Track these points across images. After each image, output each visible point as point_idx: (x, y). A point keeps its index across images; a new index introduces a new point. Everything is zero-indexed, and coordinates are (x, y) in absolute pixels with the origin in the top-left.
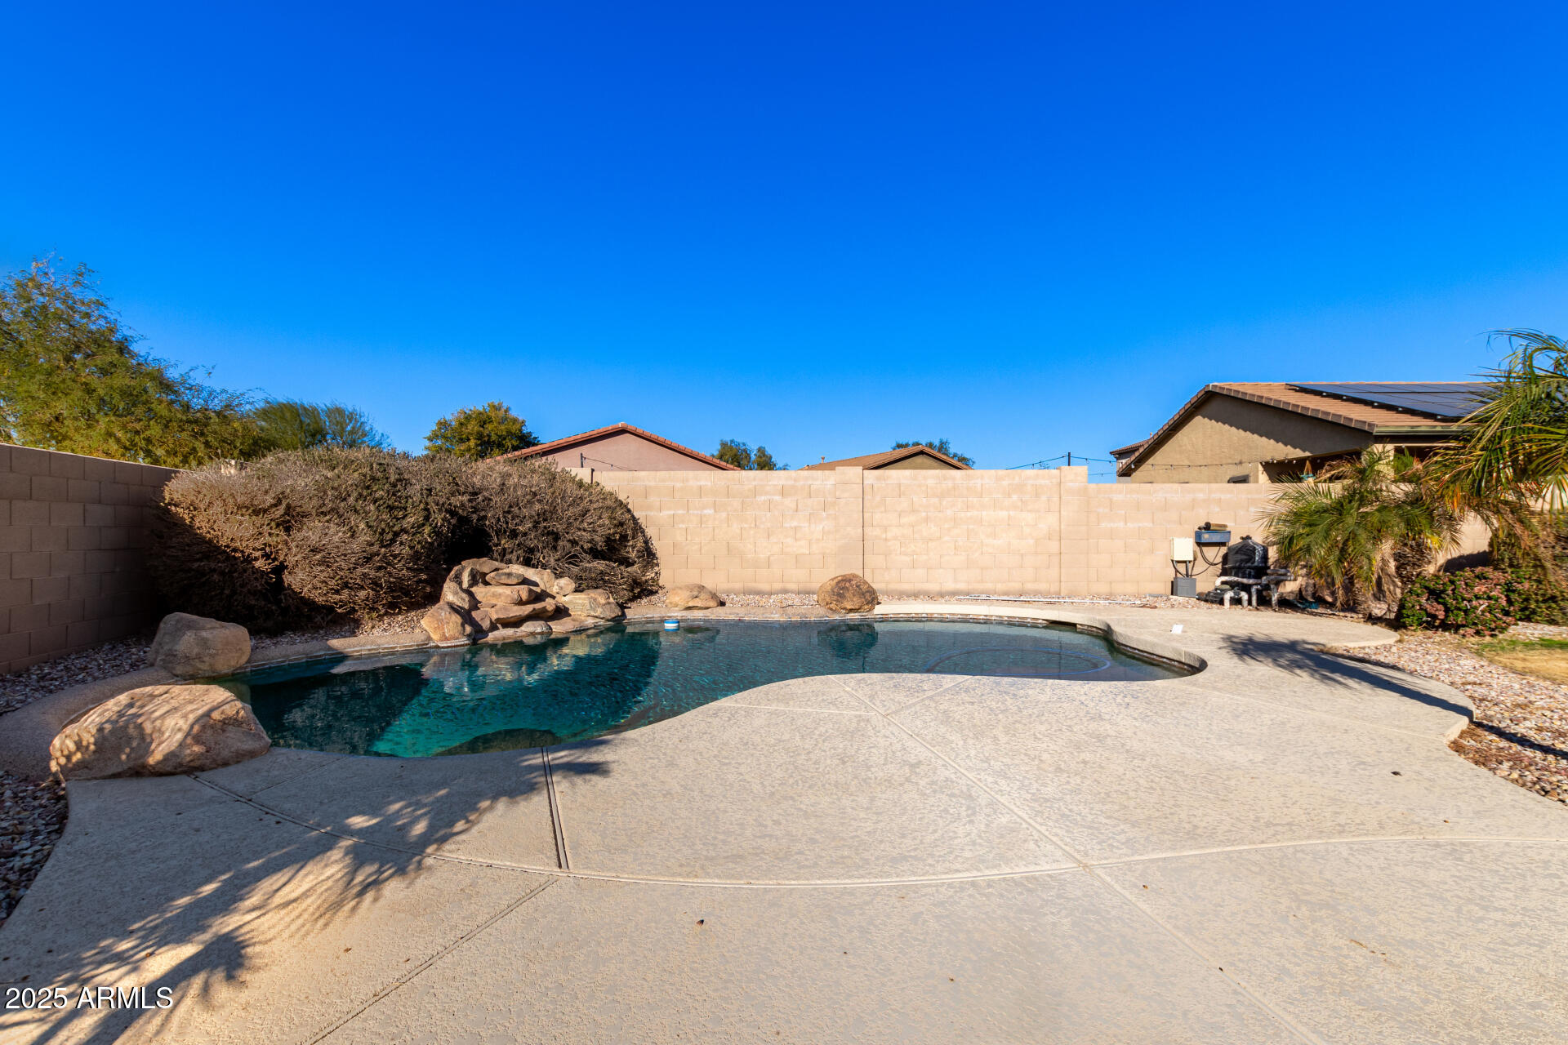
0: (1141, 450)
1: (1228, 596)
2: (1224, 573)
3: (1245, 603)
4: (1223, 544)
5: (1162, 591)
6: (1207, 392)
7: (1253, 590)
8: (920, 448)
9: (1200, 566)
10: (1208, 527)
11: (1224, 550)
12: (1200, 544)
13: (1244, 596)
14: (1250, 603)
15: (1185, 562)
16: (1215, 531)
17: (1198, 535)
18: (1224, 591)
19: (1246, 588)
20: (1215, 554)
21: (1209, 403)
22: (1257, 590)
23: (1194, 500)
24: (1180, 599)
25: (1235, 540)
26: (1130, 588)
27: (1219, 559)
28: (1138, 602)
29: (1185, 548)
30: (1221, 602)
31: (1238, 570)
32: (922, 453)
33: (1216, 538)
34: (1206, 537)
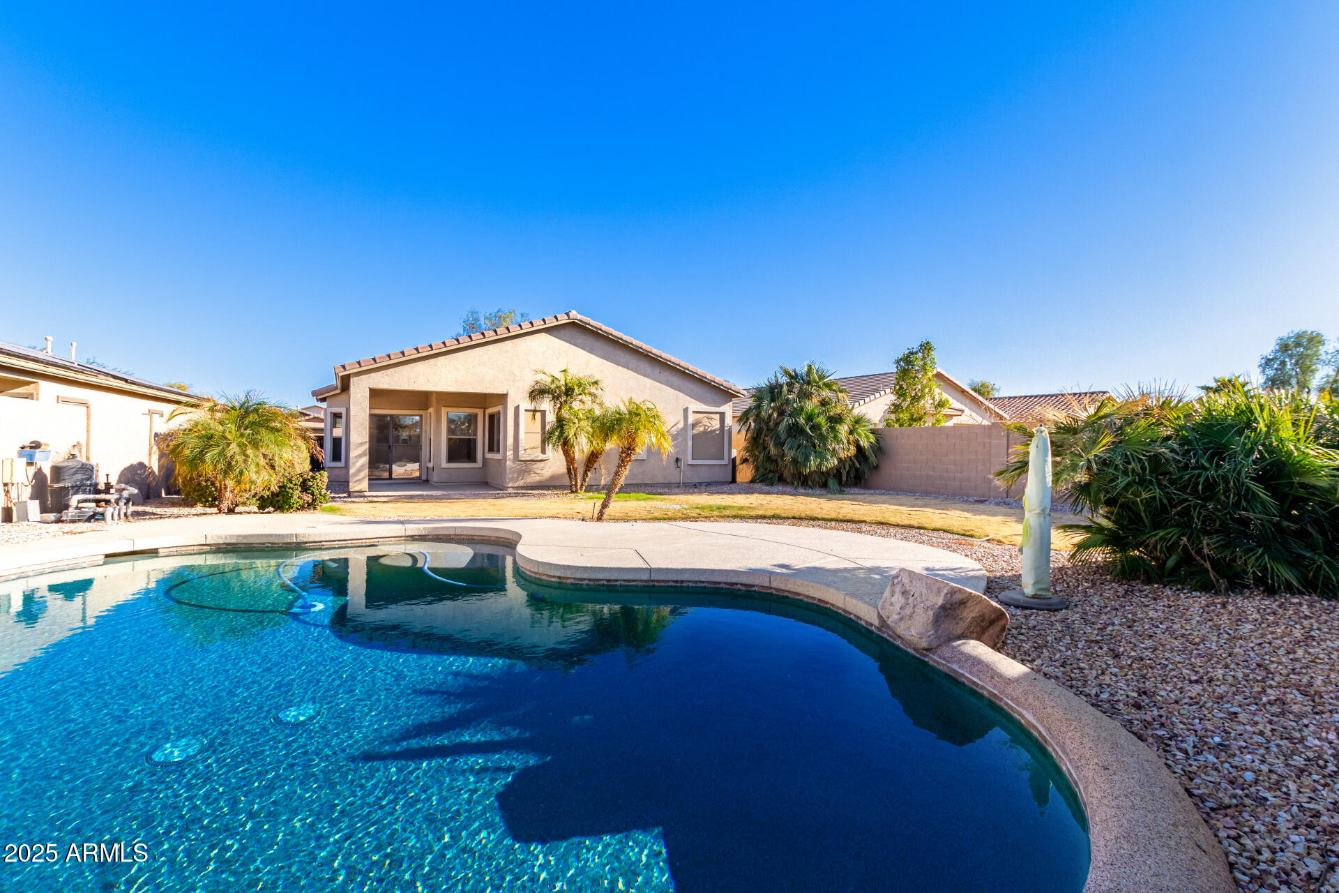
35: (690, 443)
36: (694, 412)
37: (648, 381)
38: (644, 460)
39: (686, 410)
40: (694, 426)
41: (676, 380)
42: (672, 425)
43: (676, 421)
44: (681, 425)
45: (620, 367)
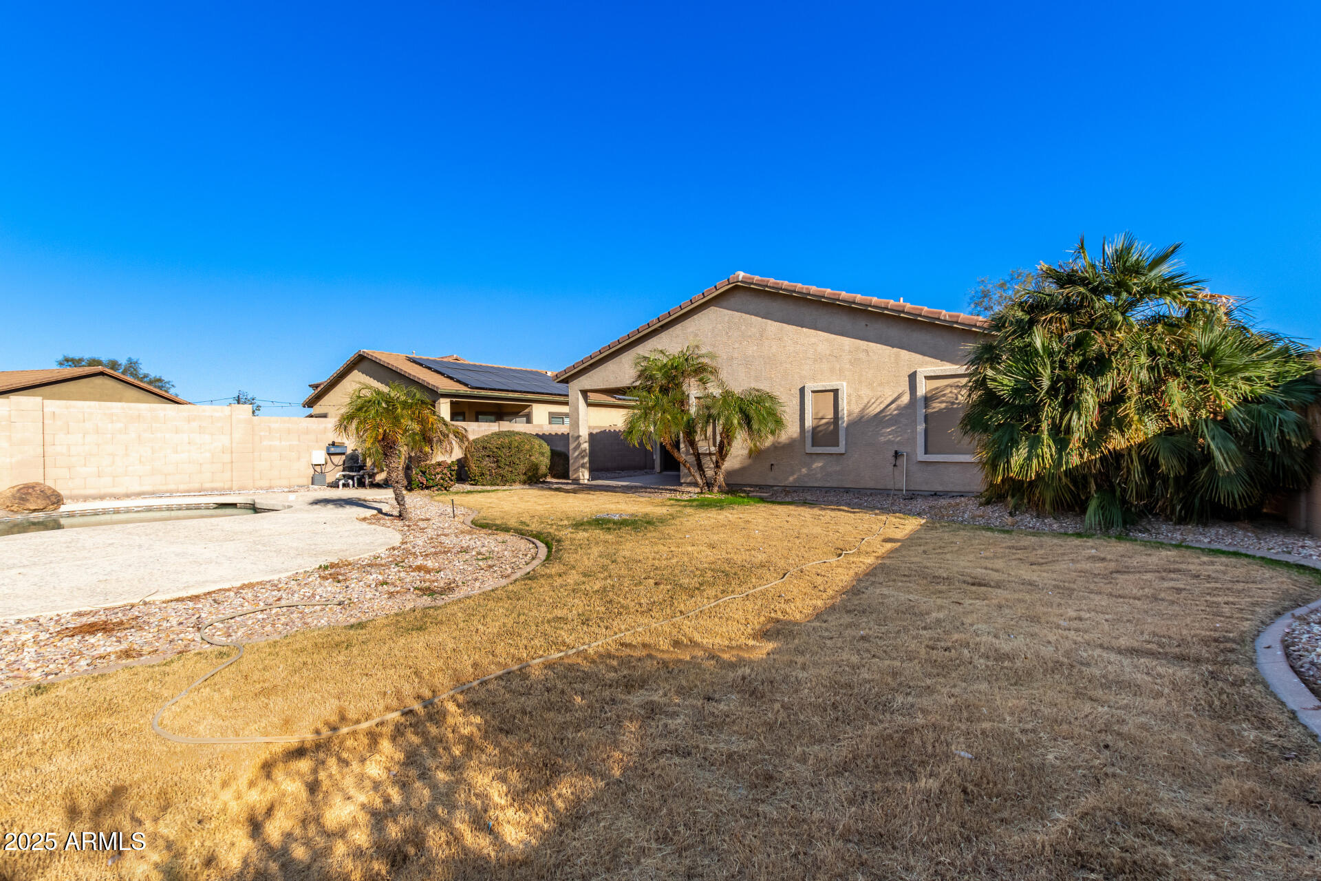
0: (322, 386)
1: (341, 483)
2: (344, 471)
3: (351, 486)
4: (344, 454)
5: (305, 483)
6: (360, 355)
7: (355, 479)
8: (100, 368)
9: (330, 467)
10: (333, 444)
11: (343, 457)
12: (329, 454)
13: (351, 482)
14: (354, 486)
15: (320, 465)
16: (338, 446)
17: (328, 449)
18: (339, 480)
19: (352, 478)
20: (339, 460)
21: (360, 362)
22: (358, 479)
23: (325, 428)
24: (316, 487)
25: (349, 451)
26: (284, 482)
27: (341, 463)
28: (286, 490)
29: (320, 456)
30: (338, 487)
31: (351, 469)
32: (102, 374)
33: (338, 450)
34: (333, 450)
35: (921, 428)
36: (927, 378)
37: (847, 342)
38: (842, 454)
39: (912, 377)
40: (927, 400)
41: (894, 331)
42: (890, 400)
43: (895, 396)
44: (906, 399)
45: (804, 329)
